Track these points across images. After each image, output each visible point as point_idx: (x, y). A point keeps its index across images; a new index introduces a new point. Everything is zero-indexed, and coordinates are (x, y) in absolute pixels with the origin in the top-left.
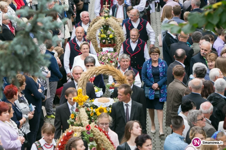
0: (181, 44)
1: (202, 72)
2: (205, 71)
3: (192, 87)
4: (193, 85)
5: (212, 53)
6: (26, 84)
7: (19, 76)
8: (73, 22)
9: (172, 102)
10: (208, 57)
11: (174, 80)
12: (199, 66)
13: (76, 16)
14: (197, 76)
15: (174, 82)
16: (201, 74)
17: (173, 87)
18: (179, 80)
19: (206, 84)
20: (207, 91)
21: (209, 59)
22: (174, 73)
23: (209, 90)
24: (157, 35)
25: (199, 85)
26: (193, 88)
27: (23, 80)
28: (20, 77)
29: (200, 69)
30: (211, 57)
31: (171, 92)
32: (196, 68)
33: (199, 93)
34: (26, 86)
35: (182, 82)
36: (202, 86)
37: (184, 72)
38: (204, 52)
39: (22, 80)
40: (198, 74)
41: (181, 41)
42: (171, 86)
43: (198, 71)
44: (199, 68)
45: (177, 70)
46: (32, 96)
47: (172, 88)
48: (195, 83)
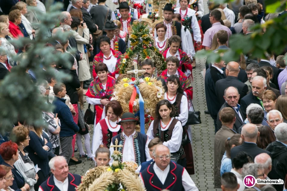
0: (231, 79)
1: (258, 115)
2: (262, 114)
3: (244, 135)
4: (246, 132)
5: (268, 90)
6: (30, 138)
7: (20, 128)
8: (90, 56)
9: (219, 156)
10: (264, 95)
11: (222, 127)
12: (254, 108)
13: (93, 49)
14: (252, 121)
15: (222, 129)
16: (257, 118)
17: (220, 136)
18: (229, 127)
19: (264, 130)
20: (266, 140)
21: (265, 98)
22: (221, 118)
23: (268, 138)
24: (200, 70)
25: (254, 132)
26: (246, 137)
27: (26, 133)
28: (21, 130)
29: (255, 111)
30: (267, 95)
31: (218, 143)
32: (250, 111)
33: (255, 142)
34: (29, 141)
35: (232, 129)
36: (258, 133)
37: (234, 116)
38: (256, 91)
39: (24, 133)
40: (253, 118)
41: (231, 75)
42: (218, 136)
43: (252, 114)
44: (253, 110)
45: (224, 115)
46: (35, 154)
47: (219, 138)
48: (250, 129)
